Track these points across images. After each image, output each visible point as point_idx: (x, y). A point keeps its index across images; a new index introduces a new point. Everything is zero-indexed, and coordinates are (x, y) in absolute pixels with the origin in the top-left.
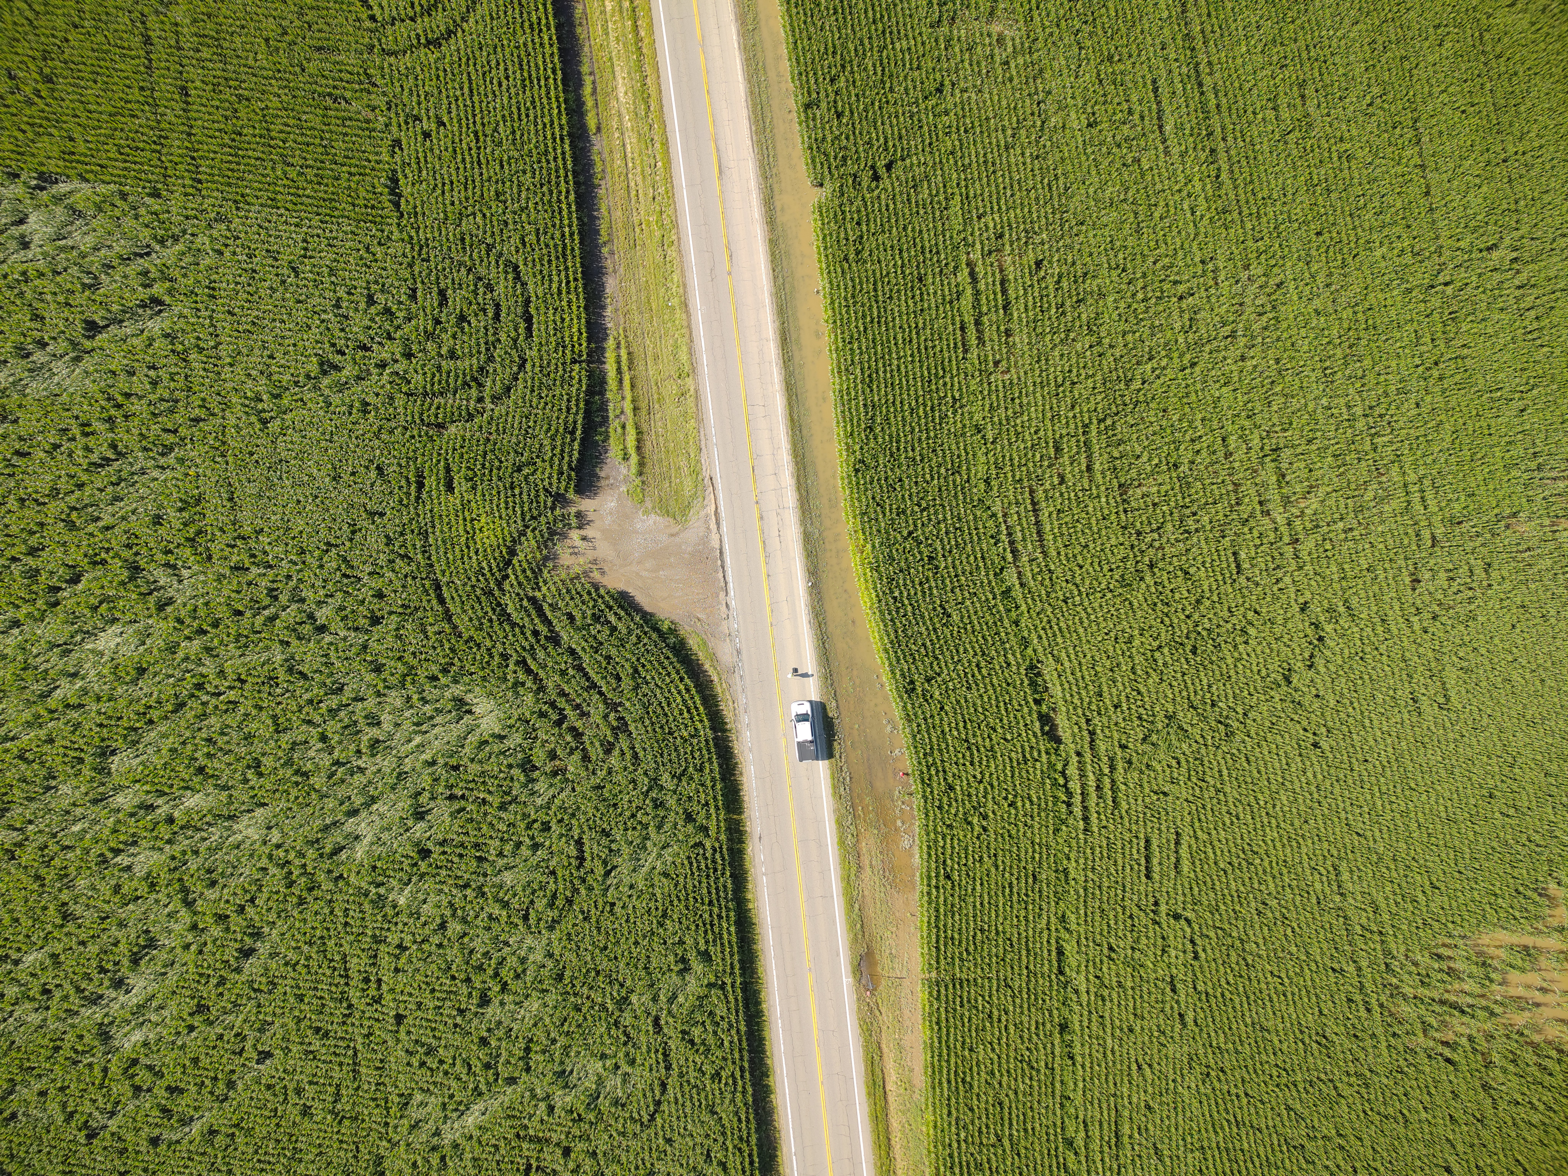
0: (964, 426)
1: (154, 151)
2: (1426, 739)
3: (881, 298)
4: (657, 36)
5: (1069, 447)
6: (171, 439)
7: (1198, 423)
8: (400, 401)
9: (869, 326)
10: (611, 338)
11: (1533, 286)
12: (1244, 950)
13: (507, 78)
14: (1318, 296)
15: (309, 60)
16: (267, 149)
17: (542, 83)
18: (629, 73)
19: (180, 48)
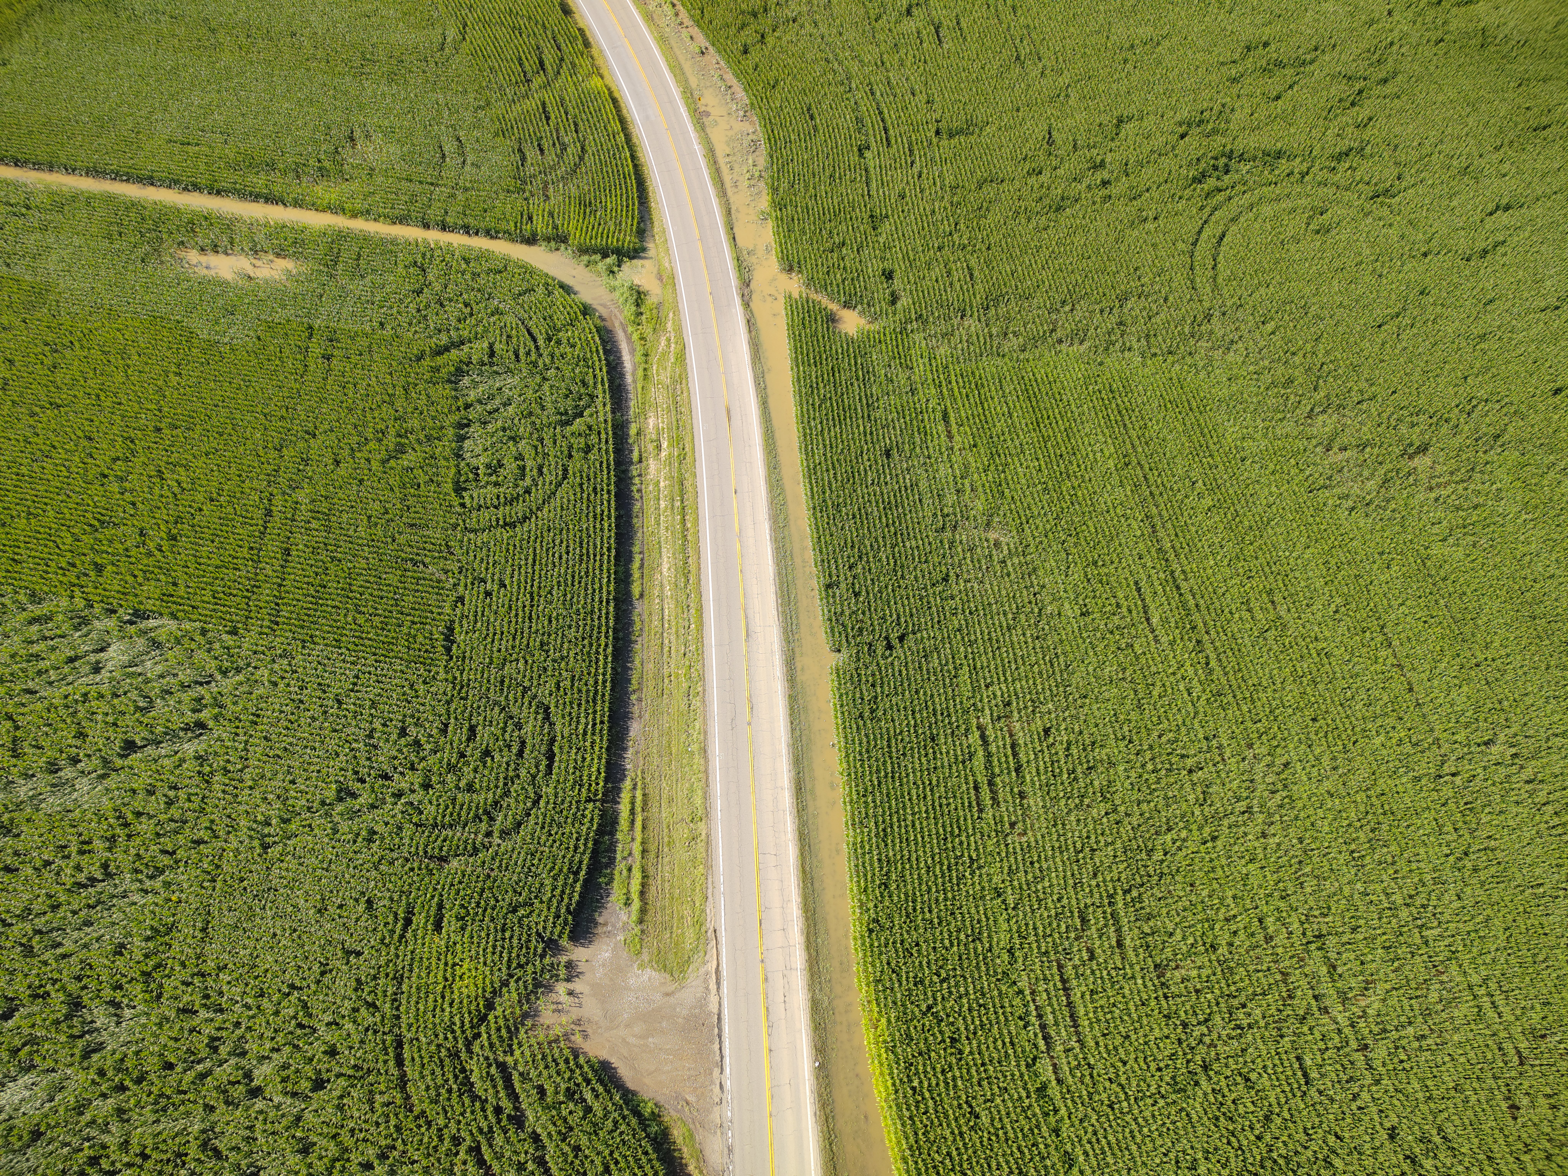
0: (983, 888)
1: (245, 597)
3: (894, 755)
4: (701, 528)
5: (1096, 919)
6: (167, 860)
7: (1230, 901)
8: (408, 830)
9: (883, 780)
10: (629, 778)
11: (1542, 781)
13: (568, 553)
14: (1328, 779)
15: (400, 533)
16: (344, 600)
17: (598, 558)
18: (674, 554)
19: (293, 520)
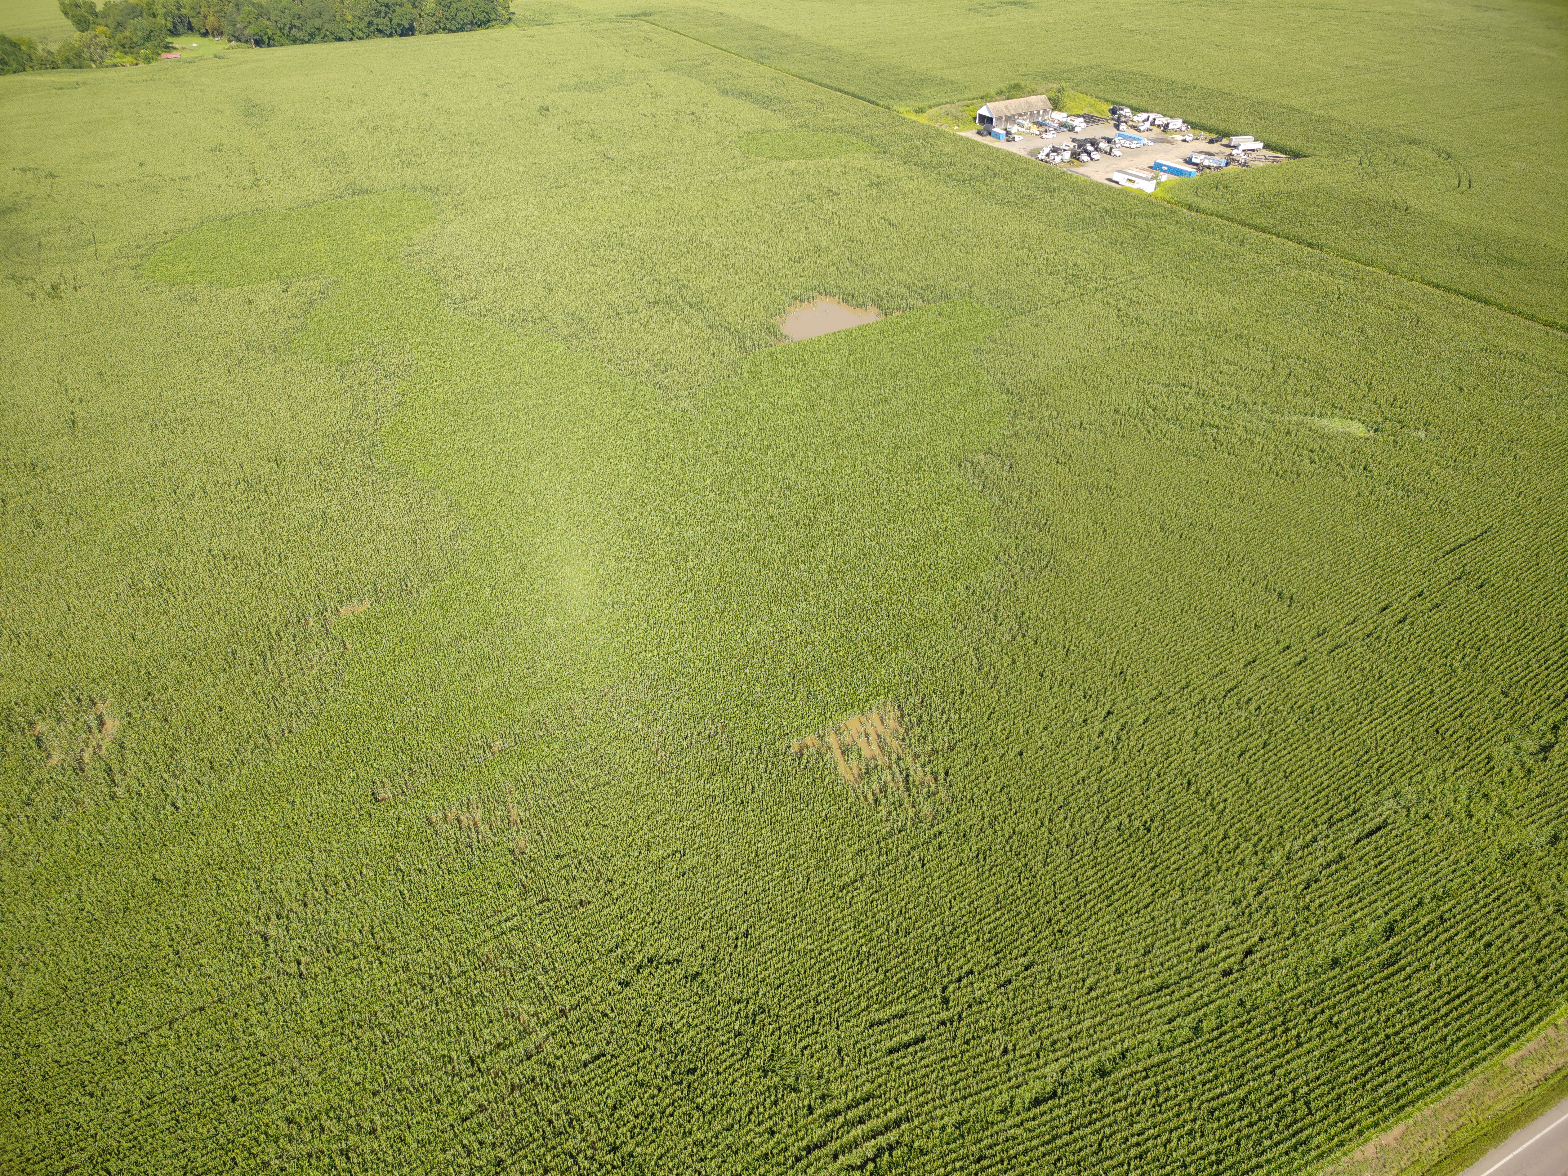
2: (714, 857)
12: (944, 935)
